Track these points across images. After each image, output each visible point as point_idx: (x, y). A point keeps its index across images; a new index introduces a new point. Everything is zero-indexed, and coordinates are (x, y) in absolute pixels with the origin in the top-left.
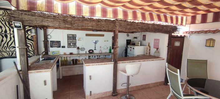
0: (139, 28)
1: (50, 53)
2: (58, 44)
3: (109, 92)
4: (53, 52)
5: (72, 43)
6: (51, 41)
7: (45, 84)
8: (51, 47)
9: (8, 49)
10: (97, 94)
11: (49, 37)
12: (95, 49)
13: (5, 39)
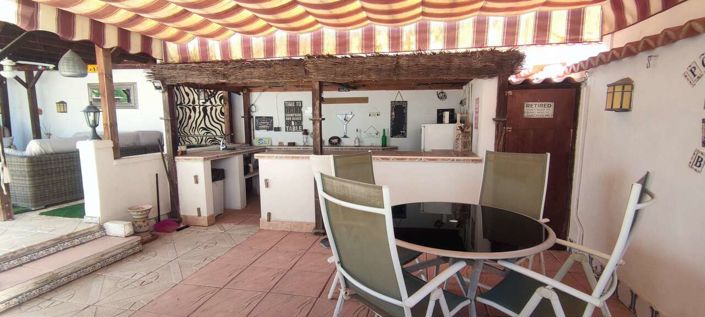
0: (370, 69)
1: (255, 142)
2: (268, 123)
3: (308, 224)
4: (261, 139)
5: (295, 121)
6: (257, 118)
7: (197, 182)
8: (258, 129)
9: (196, 133)
10: (283, 222)
11: (253, 108)
12: (345, 137)
13: (193, 114)
